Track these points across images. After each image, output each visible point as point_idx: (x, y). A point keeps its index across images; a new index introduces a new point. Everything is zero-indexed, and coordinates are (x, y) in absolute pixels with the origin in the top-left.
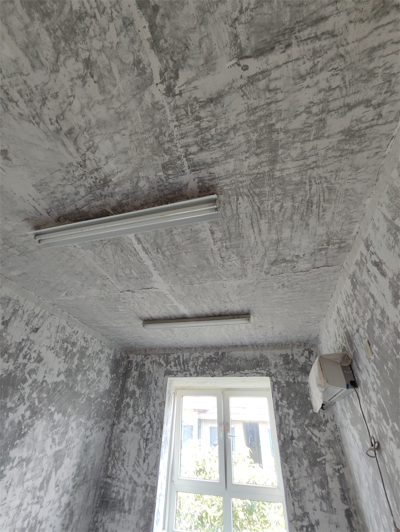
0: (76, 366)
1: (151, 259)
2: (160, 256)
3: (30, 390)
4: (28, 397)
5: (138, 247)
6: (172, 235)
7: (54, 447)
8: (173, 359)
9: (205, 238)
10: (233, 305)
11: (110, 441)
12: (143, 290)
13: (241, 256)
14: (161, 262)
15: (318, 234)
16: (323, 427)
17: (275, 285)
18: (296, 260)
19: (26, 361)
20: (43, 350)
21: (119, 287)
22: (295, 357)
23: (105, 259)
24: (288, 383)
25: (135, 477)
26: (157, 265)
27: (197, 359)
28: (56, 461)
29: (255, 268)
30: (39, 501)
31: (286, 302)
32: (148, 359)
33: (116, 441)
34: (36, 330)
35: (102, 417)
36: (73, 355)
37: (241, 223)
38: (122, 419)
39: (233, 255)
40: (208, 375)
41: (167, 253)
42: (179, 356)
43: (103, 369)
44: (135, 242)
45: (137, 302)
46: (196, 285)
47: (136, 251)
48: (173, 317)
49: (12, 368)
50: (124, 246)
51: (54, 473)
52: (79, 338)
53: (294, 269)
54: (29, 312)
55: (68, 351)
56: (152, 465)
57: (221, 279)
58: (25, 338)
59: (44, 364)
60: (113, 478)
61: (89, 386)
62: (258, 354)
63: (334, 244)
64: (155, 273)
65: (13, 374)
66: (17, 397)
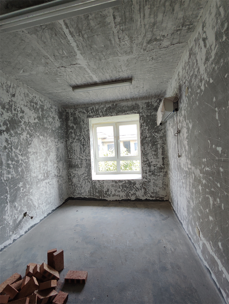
0: (41, 115)
1: (75, 41)
2: (81, 38)
3: (25, 126)
4: (25, 129)
5: (66, 31)
6: (88, 20)
7: (44, 148)
8: (90, 109)
9: (110, 23)
10: (123, 74)
11: (67, 147)
12: (72, 66)
13: (131, 37)
14: (82, 44)
15: (178, 18)
16: (160, 132)
17: (148, 58)
18: (162, 38)
19: (16, 112)
20: (22, 106)
21: (56, 64)
22: (152, 103)
23: (45, 42)
24: (147, 116)
25: (81, 157)
26: (79, 46)
27: (103, 108)
28: (47, 153)
29: (138, 46)
30: (46, 165)
31: (153, 70)
32: (77, 110)
33: (69, 147)
34: (14, 95)
35: (60, 138)
36: (38, 110)
37: (133, 9)
38: (70, 138)
39: (126, 37)
40: (109, 115)
41: (86, 36)
42: (93, 108)
43: (55, 117)
44: (64, 27)
45: (68, 74)
46: (103, 61)
47: (65, 34)
48: (89, 84)
49: (11, 115)
50: (57, 30)
51: (48, 157)
52: (38, 100)
53: (161, 46)
54: (5, 85)
55: (35, 107)
56: (87, 153)
57: (118, 55)
58: (10, 100)
59: (26, 114)
60: (72, 159)
61: (50, 125)
62: (134, 103)
63: (186, 26)
64: (78, 52)
65: (13, 118)
66: (20, 129)
